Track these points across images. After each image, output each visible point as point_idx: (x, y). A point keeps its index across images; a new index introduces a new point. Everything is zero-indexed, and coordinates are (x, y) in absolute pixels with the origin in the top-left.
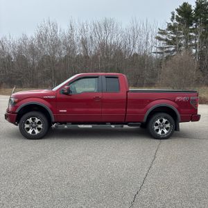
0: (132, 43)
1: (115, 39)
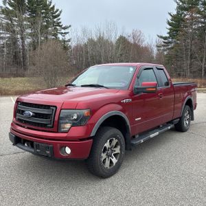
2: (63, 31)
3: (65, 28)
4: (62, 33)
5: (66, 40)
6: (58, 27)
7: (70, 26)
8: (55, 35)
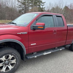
2: (42, 4)
3: (43, 3)
4: (42, 5)
5: (43, 7)
6: (41, 3)
7: (45, 2)
8: (39, 6)
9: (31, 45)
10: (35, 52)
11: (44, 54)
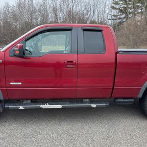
0: (92, 11)
1: (79, 8)
9: (11, 83)
10: (29, 100)
11: (41, 106)
